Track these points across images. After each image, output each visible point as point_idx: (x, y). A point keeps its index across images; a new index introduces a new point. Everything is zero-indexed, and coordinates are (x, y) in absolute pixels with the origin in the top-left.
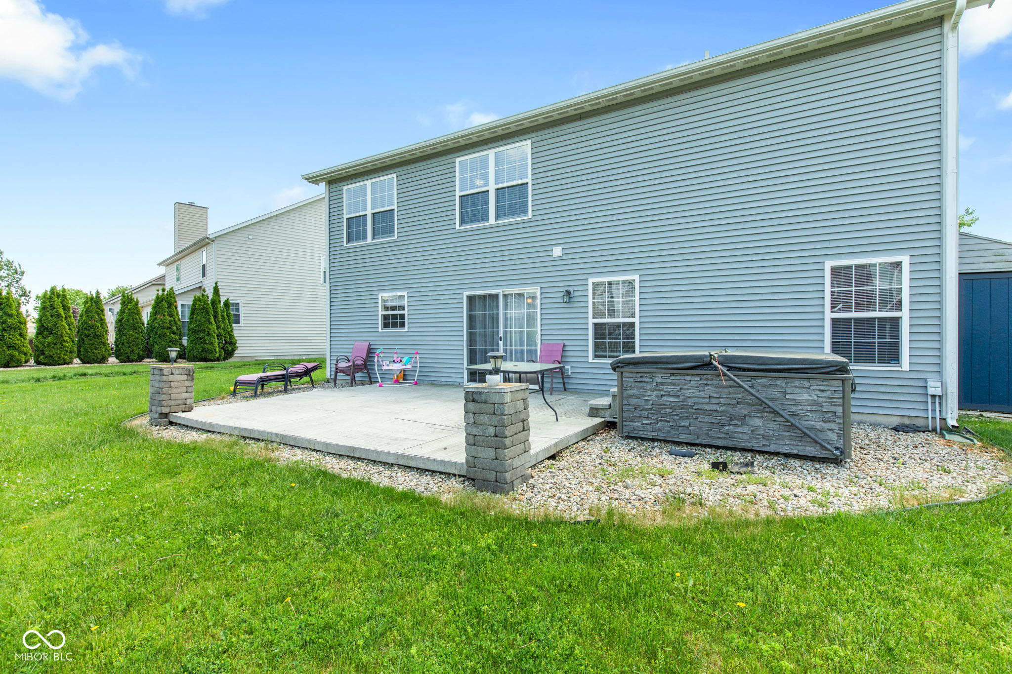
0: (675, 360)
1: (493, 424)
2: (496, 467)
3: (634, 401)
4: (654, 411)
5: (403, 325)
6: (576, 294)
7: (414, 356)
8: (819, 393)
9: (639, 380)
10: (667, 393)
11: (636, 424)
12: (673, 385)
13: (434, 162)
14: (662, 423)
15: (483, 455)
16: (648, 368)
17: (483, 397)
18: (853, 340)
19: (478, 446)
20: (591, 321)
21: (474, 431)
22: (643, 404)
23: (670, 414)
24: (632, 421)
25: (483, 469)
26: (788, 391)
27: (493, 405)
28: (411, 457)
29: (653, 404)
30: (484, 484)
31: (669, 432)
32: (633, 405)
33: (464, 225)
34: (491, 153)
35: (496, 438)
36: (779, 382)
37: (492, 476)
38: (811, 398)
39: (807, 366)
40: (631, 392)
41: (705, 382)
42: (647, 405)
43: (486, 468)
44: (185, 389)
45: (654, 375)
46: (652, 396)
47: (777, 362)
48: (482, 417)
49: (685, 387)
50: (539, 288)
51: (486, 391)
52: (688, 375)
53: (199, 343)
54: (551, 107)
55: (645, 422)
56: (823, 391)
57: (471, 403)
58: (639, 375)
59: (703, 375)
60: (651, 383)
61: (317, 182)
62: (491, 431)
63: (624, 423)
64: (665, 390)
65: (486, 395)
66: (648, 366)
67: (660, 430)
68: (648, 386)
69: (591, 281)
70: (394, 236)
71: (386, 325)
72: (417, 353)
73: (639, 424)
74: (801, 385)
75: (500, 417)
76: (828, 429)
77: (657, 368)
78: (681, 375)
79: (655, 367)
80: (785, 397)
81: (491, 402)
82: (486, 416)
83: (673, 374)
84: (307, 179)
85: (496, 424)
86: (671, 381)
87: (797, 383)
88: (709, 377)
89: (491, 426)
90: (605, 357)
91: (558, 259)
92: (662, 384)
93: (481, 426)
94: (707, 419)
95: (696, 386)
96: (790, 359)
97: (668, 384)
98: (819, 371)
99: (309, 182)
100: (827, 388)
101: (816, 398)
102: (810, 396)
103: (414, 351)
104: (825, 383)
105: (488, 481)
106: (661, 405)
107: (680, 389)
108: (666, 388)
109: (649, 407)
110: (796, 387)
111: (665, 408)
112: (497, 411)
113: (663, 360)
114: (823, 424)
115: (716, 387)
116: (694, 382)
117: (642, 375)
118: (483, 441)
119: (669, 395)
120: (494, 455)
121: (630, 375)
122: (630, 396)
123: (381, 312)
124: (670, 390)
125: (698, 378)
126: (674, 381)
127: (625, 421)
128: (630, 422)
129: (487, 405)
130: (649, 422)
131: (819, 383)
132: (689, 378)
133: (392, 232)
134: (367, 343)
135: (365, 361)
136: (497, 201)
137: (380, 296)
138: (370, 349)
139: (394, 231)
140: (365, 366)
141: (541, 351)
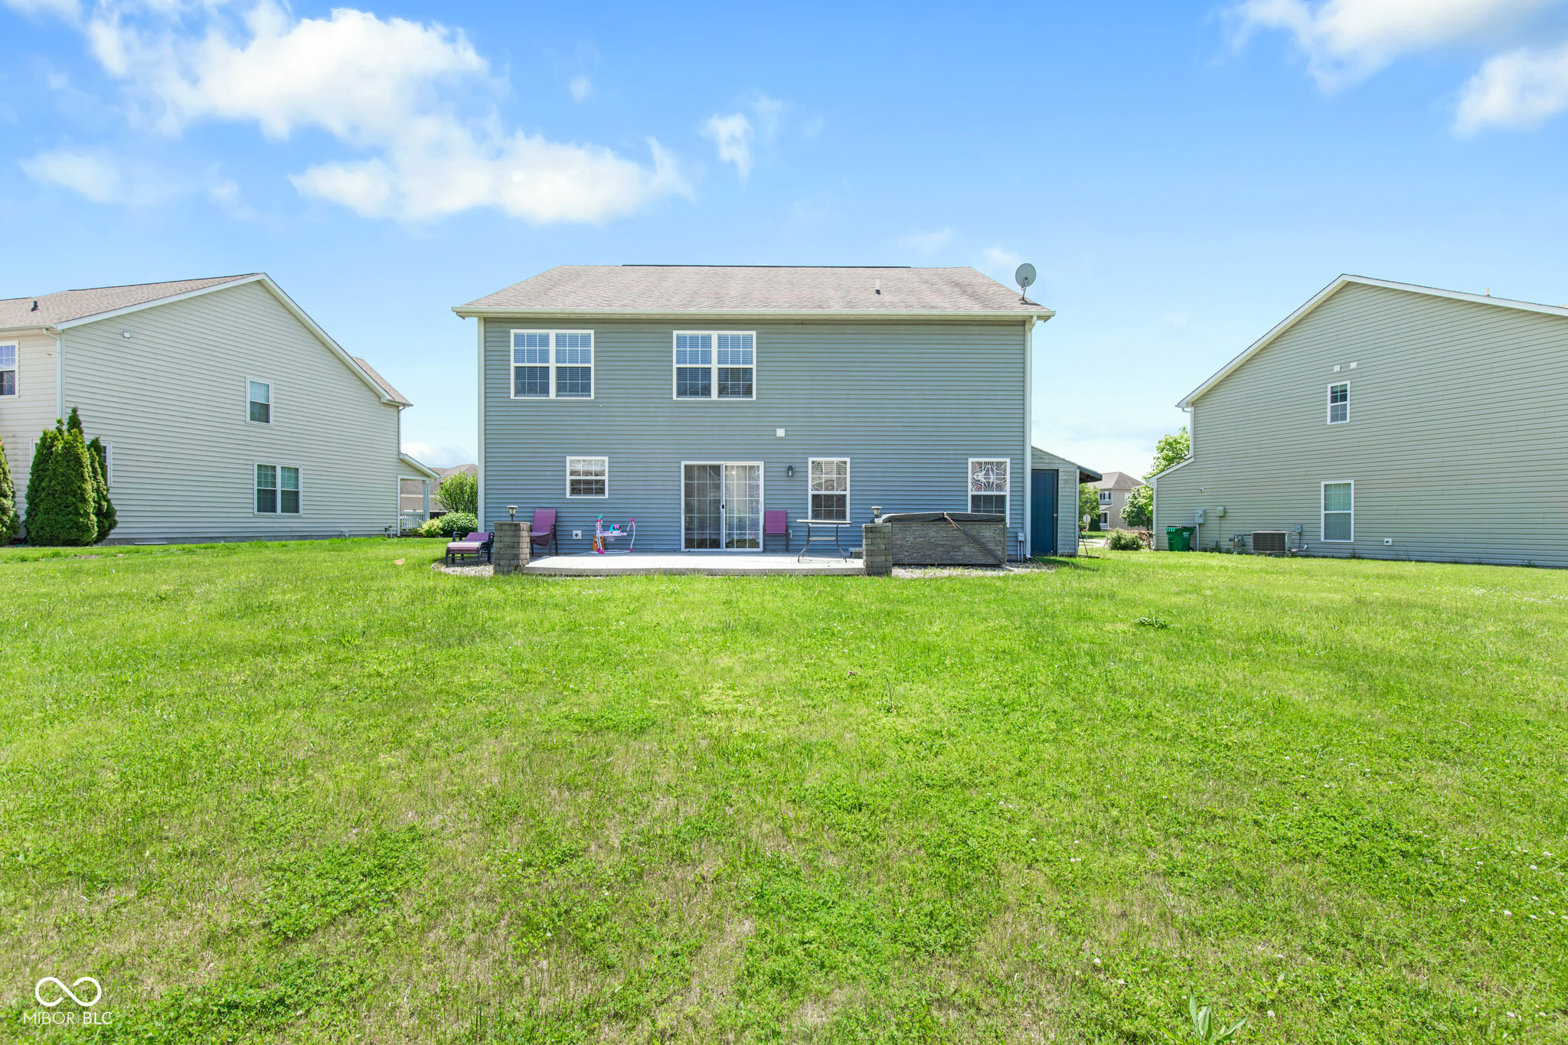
3: (899, 542)
4: (912, 547)
5: (601, 491)
6: (797, 470)
7: (630, 523)
9: (902, 529)
11: (900, 556)
14: (916, 554)
15: (878, 560)
16: (908, 522)
18: (982, 509)
19: (874, 556)
20: (811, 493)
22: (905, 543)
23: (921, 548)
25: (878, 567)
29: (911, 543)
31: (920, 558)
33: (680, 396)
34: (715, 334)
41: (940, 528)
45: (912, 525)
46: (910, 539)
50: (763, 462)
53: (64, 513)
55: (906, 554)
58: (903, 526)
59: (939, 524)
64: (918, 534)
67: (915, 558)
68: (908, 533)
69: (810, 460)
70: (590, 396)
71: (575, 491)
72: (632, 521)
73: (903, 556)
76: (998, 550)
78: (927, 525)
79: (912, 521)
83: (923, 525)
85: (886, 543)
88: (942, 525)
91: (781, 439)
92: (916, 531)
94: (941, 549)
95: (935, 531)
97: (920, 530)
103: (630, 519)
106: (915, 543)
107: (927, 533)
109: (908, 545)
111: (918, 545)
115: (946, 531)
118: (877, 553)
121: (898, 526)
122: (897, 539)
123: (569, 478)
125: (936, 526)
130: (908, 554)
131: (993, 526)
132: (931, 526)
133: (586, 391)
134: (554, 511)
135: (555, 529)
136: (719, 380)
137: (568, 458)
138: (557, 517)
139: (590, 391)
140: (555, 535)
141: (765, 518)
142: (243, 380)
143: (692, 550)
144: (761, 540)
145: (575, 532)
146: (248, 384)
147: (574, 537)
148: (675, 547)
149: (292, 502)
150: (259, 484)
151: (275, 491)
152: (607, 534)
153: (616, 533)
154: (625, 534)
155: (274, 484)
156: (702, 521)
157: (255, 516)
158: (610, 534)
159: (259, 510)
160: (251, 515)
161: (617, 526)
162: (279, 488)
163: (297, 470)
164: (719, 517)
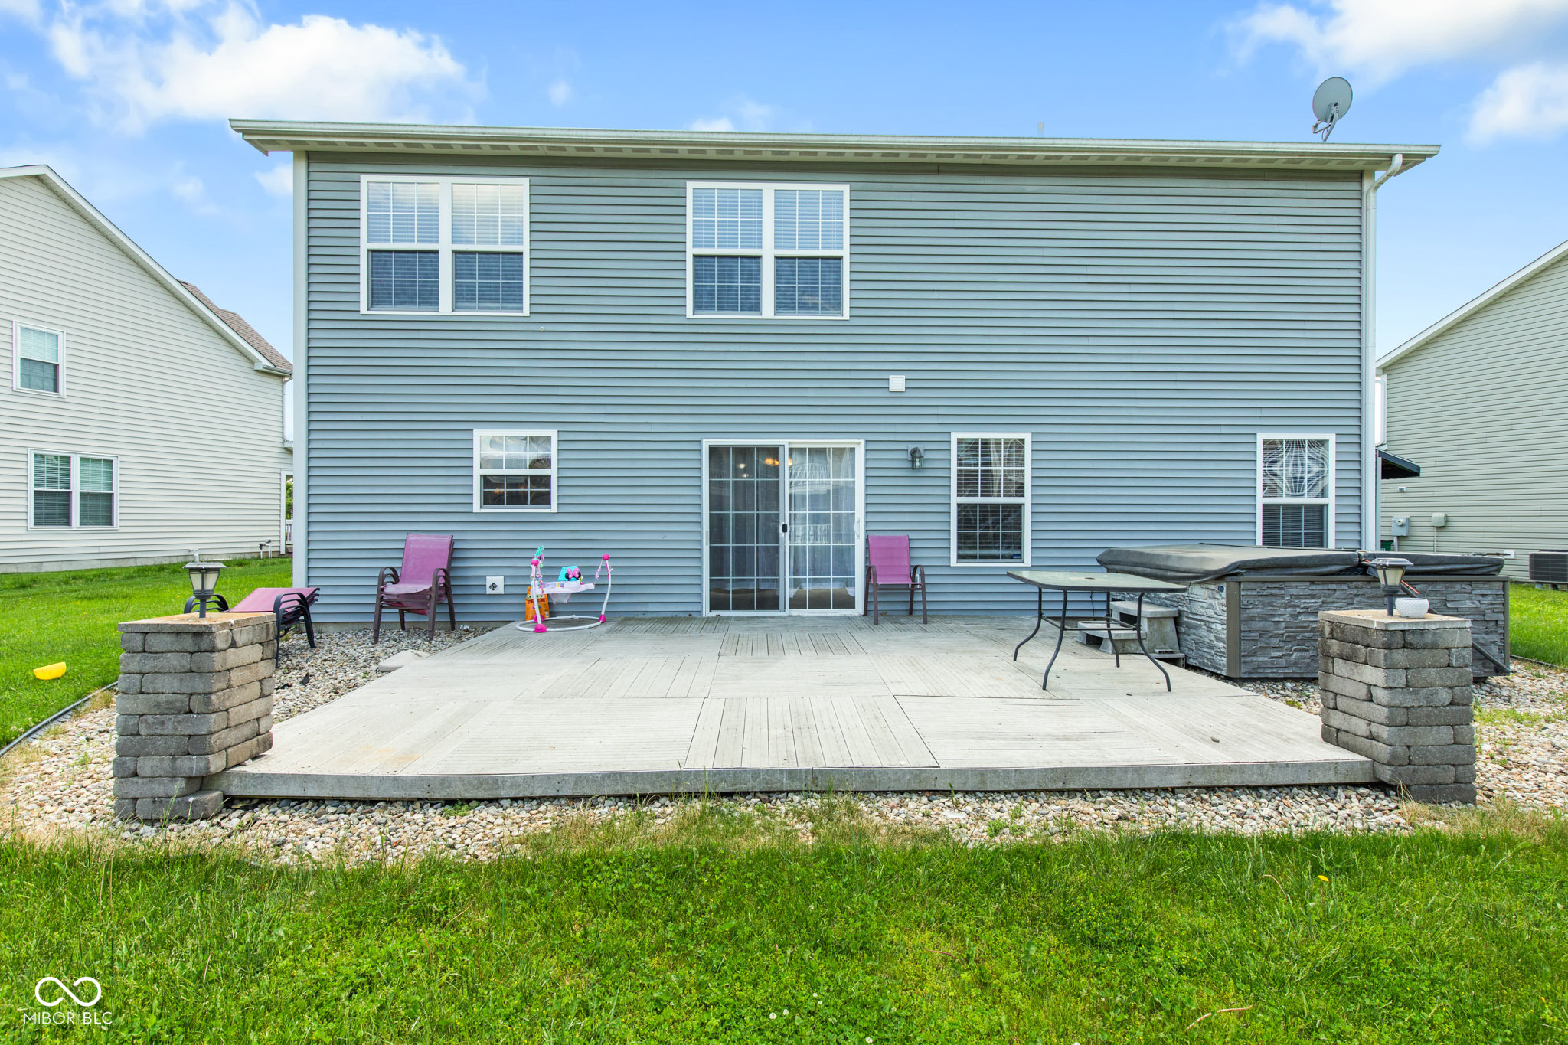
0: (1316, 562)
1: (1449, 683)
2: (1458, 756)
3: (1259, 625)
4: (1288, 636)
5: (544, 499)
6: (927, 455)
7: (601, 563)
8: (1481, 598)
9: (1265, 593)
10: (1305, 610)
11: (1261, 659)
12: (1312, 598)
13: (632, 176)
14: (1300, 654)
15: (1430, 740)
16: (1278, 575)
17: (1428, 638)
18: (1281, 531)
19: (1417, 726)
20: (955, 500)
21: (1409, 700)
22: (1272, 628)
23: (1309, 639)
24: (1254, 655)
25: (1428, 765)
26: (1450, 597)
27: (1447, 651)
28: (1229, 767)
29: (1286, 628)
30: (1433, 791)
31: (1309, 665)
32: (1256, 631)
33: (700, 312)
34: (768, 190)
35: (1454, 708)
36: (1439, 587)
37: (1448, 775)
38: (1474, 606)
39: (1469, 566)
40: (1253, 612)
41: (1355, 591)
42: (1278, 629)
43: (1435, 761)
44: (256, 688)
45: (1287, 584)
46: (1285, 615)
47: (1437, 562)
48: (1424, 673)
49: (1330, 600)
50: (863, 441)
51: (1433, 627)
52: (1332, 582)
54: (912, 139)
55: (1275, 654)
56: (1483, 595)
57: (1401, 651)
58: (1265, 586)
59: (1352, 582)
60: (1283, 596)
61: (265, 147)
62: (1445, 695)
63: (1243, 659)
64: (1302, 606)
65: (1435, 634)
66: (1276, 571)
67: (1295, 664)
68: (1278, 602)
69: (955, 436)
70: (521, 309)
71: (489, 499)
72: (606, 558)
73: (1266, 659)
74: (1463, 590)
75: (1461, 670)
76: (1491, 642)
77: (1291, 575)
78: (1324, 583)
79: (1289, 572)
80: (1446, 605)
81: (1445, 646)
82: (1433, 672)
83: (1313, 583)
84: (245, 132)
85: (1455, 682)
86: (1310, 592)
87: (1458, 587)
88: (1360, 584)
89: (1443, 687)
90: (974, 557)
91: (897, 395)
92: (1298, 597)
93: (1425, 690)
95: (1343, 597)
96: (1451, 557)
97: (1305, 597)
98: (1480, 571)
99: (249, 141)
100: (1489, 592)
101: (1479, 605)
102: (1473, 603)
103: (601, 554)
104: (1487, 586)
105: (1440, 784)
106: (1297, 628)
107: (1323, 602)
108: (1302, 603)
109: (1280, 632)
110: (1457, 592)
111: (1302, 632)
112: (1457, 660)
113: (1301, 563)
114: (1486, 637)
115: (1368, 598)
116: (1341, 592)
117: (1270, 585)
118: (1428, 715)
119: (1307, 612)
120: (1452, 737)
121: (1253, 586)
122: (1252, 618)
123: (478, 472)
124: (1309, 605)
125: (1345, 587)
126: (1315, 592)
127: (1244, 656)
128: (1252, 656)
129: (1436, 651)
130: (1280, 654)
131: (1481, 586)
132: (1334, 586)
133: (514, 301)
134: (447, 538)
135: (447, 577)
136: (777, 279)
137: (478, 434)
138: (452, 550)
139: (521, 301)
140: (447, 589)
141: (867, 549)
142: (8, 325)
143: (724, 614)
144: (858, 592)
145: (490, 581)
146: (18, 332)
147: (489, 591)
148: (690, 608)
149: (100, 509)
150: (38, 481)
151: (69, 494)
152: (553, 588)
153: (574, 586)
154: (590, 586)
155: (68, 485)
156: (742, 554)
157: (30, 532)
158: (558, 590)
159: (37, 523)
160: (23, 531)
161: (573, 569)
162: (76, 490)
163: (109, 463)
164: (777, 549)
